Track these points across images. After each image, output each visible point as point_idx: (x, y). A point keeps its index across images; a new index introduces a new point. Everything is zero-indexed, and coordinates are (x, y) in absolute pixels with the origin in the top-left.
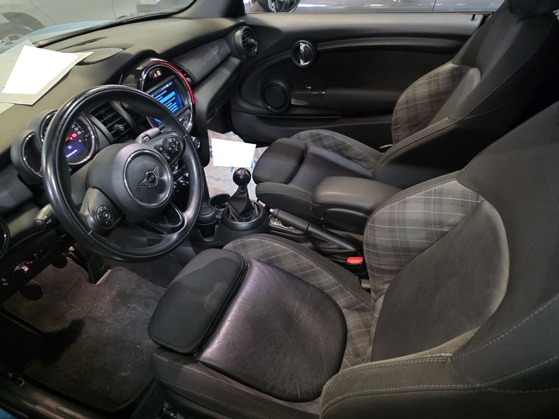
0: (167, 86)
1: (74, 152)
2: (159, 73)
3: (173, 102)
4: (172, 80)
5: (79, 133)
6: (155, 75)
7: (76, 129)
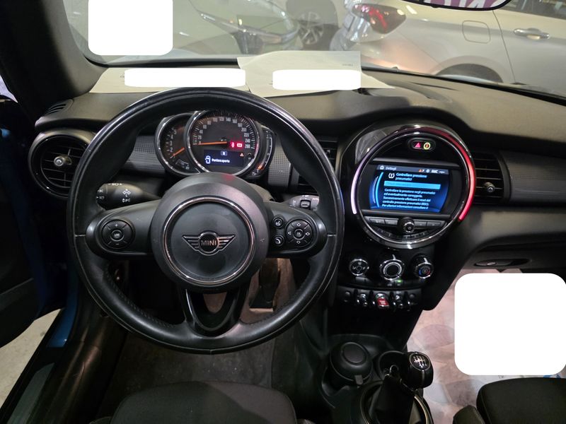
0: (434, 171)
1: (223, 161)
2: (427, 146)
3: (425, 196)
4: (450, 169)
5: (248, 146)
6: (418, 146)
7: (248, 141)
